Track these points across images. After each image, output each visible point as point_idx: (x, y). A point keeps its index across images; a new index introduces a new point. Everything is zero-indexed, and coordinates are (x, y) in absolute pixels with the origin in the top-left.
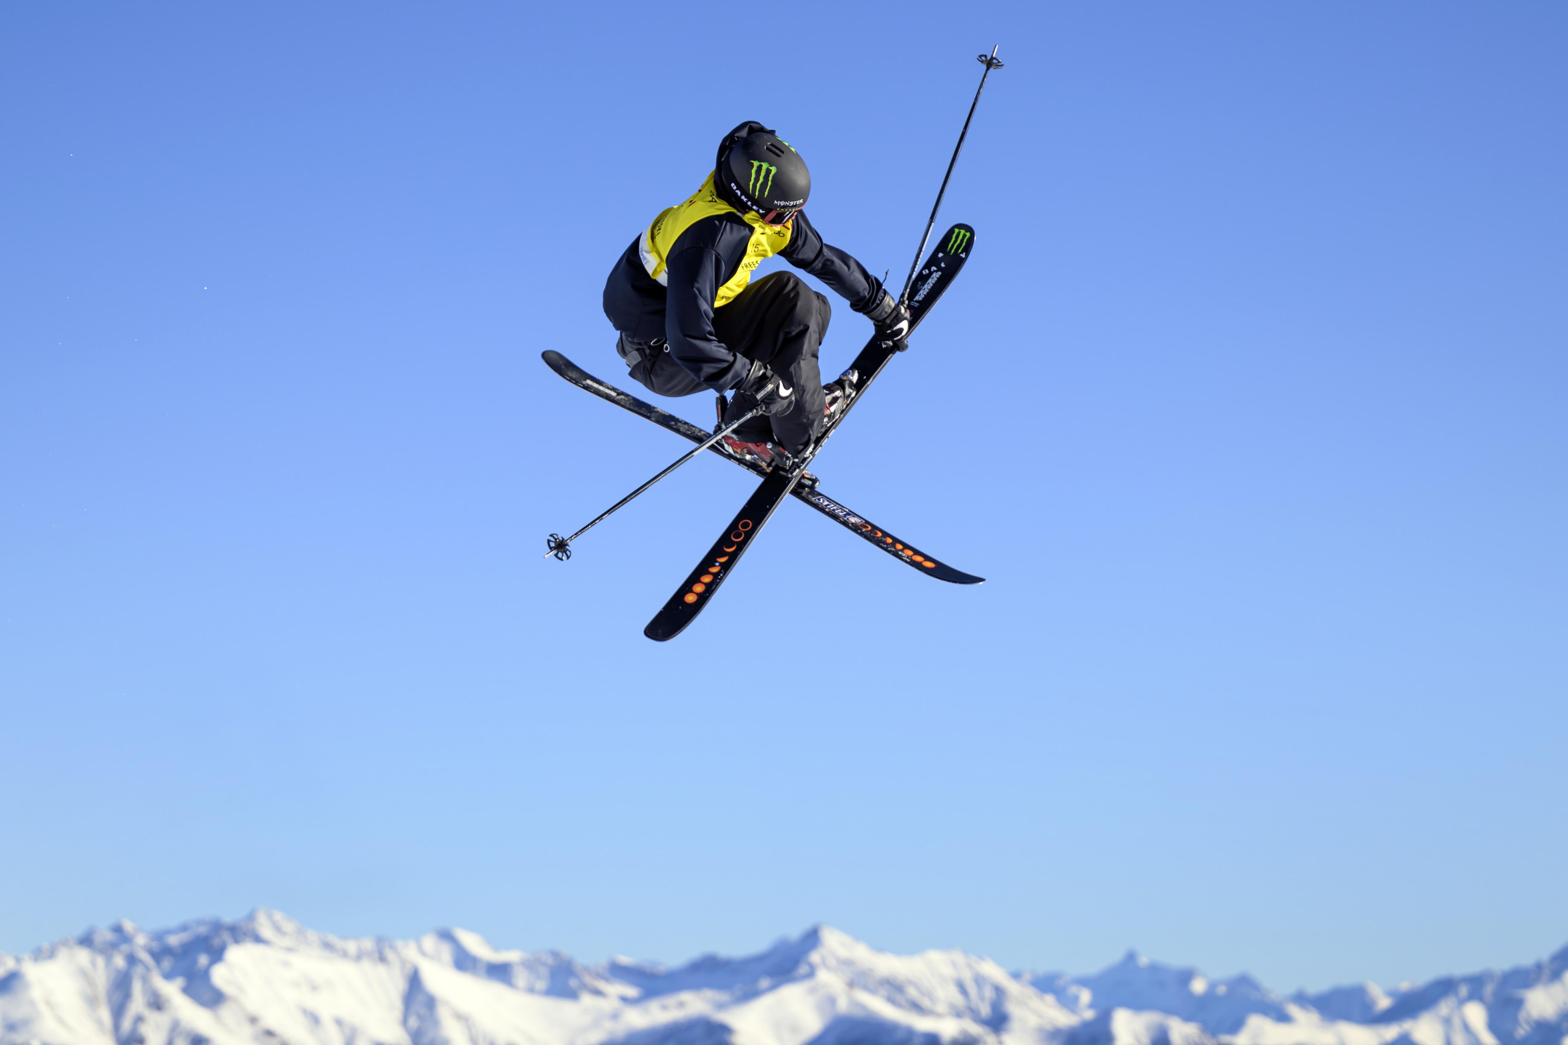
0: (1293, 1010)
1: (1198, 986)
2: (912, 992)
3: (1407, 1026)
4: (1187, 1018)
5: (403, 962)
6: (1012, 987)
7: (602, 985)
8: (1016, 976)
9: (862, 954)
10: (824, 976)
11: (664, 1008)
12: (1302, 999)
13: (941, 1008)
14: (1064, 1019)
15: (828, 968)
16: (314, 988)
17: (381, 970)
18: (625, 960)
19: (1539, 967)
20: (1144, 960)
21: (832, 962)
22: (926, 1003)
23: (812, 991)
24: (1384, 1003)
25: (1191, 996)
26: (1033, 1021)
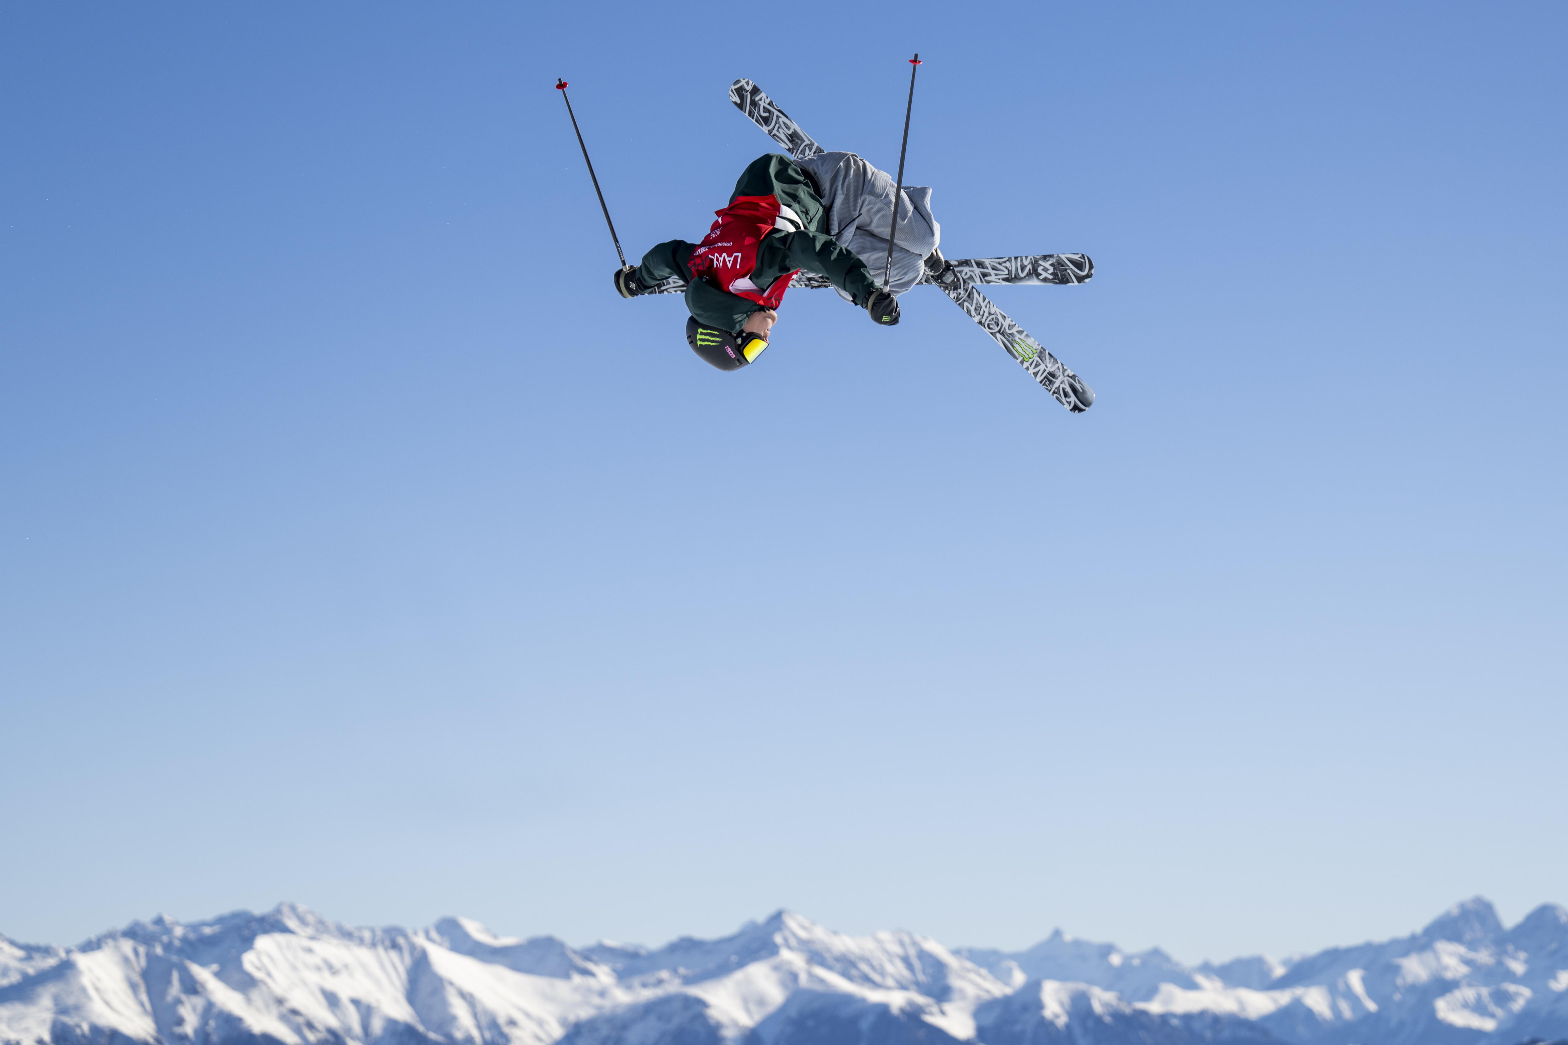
0: (1200, 979)
1: (1115, 960)
2: (864, 967)
3: (1299, 991)
4: (1107, 988)
5: (413, 947)
6: (952, 962)
7: (591, 966)
8: (957, 953)
9: (820, 934)
10: (786, 955)
11: (645, 985)
12: (1207, 969)
13: (890, 982)
14: (998, 990)
15: (790, 948)
16: (333, 970)
17: (394, 955)
18: (610, 942)
19: (1413, 938)
20: (1068, 937)
21: (793, 942)
22: (876, 977)
23: (776, 968)
24: (1279, 971)
25: (1110, 966)
26: (971, 991)
